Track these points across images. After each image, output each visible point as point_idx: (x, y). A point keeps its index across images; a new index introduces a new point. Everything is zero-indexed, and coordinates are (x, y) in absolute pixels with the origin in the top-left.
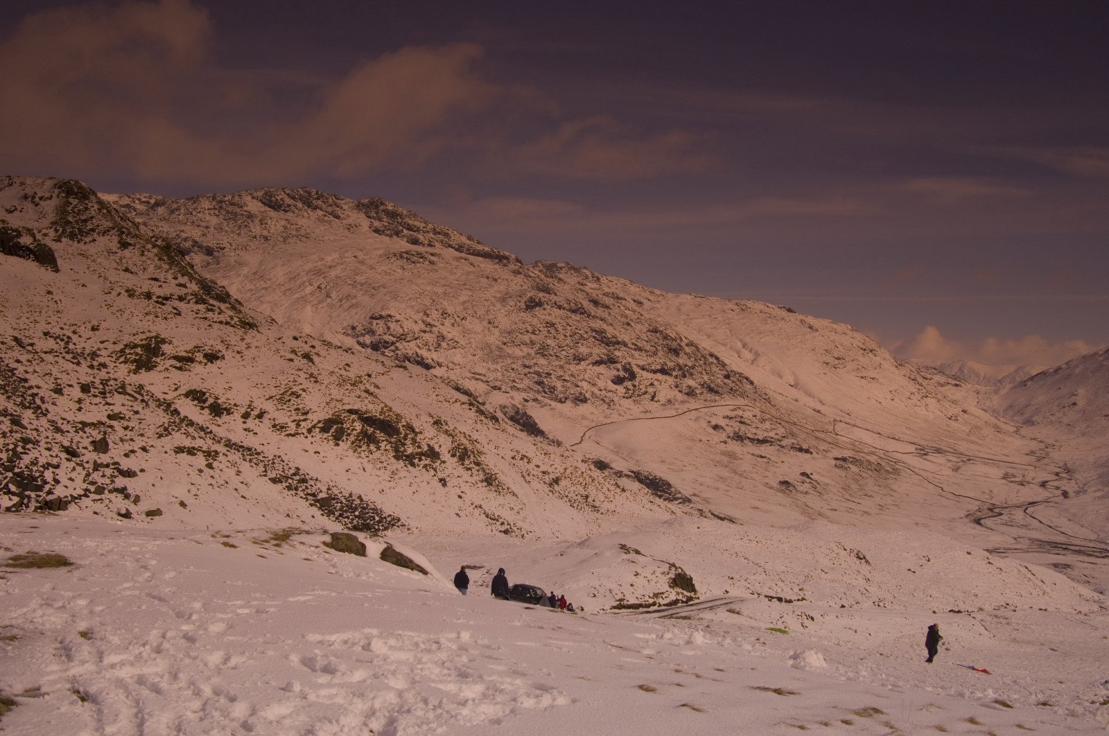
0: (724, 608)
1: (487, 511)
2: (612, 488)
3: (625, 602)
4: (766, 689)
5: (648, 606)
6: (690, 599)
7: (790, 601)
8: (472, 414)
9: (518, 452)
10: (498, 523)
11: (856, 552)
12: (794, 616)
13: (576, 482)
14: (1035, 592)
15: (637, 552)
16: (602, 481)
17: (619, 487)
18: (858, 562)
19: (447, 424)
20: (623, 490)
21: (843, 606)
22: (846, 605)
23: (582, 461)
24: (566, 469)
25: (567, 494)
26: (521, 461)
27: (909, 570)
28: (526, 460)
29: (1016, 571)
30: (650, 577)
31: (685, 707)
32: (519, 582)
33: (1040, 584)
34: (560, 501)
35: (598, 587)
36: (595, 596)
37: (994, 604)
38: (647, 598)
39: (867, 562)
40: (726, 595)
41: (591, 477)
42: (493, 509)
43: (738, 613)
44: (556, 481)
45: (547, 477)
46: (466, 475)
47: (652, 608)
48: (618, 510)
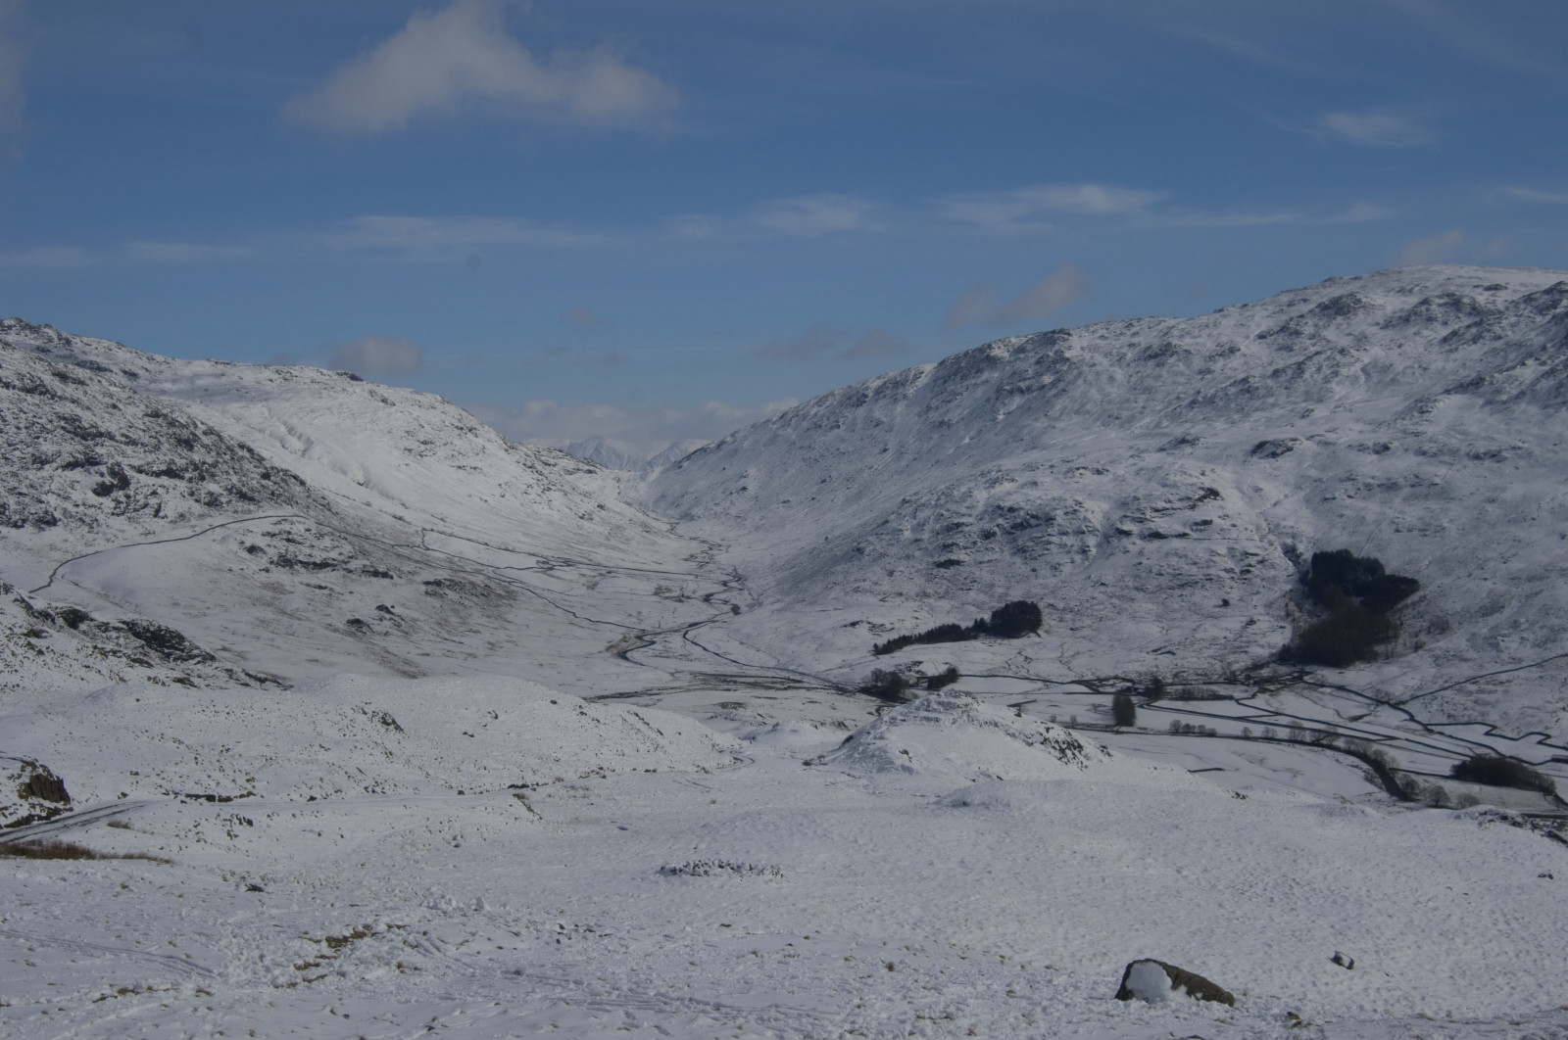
0: (104, 822)
7: (228, 799)
11: (381, 715)
12: (217, 822)
18: (382, 729)
21: (312, 799)
22: (319, 797)
27: (465, 733)
37: (582, 770)
39: (398, 728)
40: (121, 801)
43: (126, 827)
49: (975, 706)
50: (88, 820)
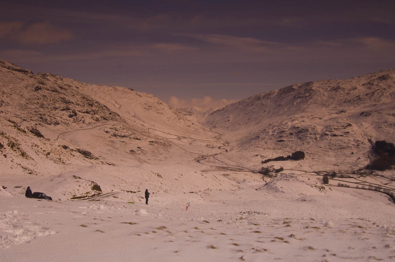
0: (112, 196)
1: (23, 166)
2: (70, 155)
3: (76, 196)
4: (126, 223)
5: (84, 197)
6: (100, 194)
7: (135, 192)
8: (16, 130)
9: (34, 144)
10: (27, 170)
11: (157, 174)
12: (136, 197)
13: (56, 154)
14: (217, 185)
15: (80, 178)
16: (66, 153)
17: (72, 155)
18: (158, 177)
19: (6, 134)
20: (74, 156)
21: (153, 193)
22: (155, 193)
23: (58, 146)
24: (52, 149)
25: (53, 158)
26: (35, 147)
27: (176, 179)
28: (37, 146)
29: (211, 177)
30: (85, 187)
31: (98, 231)
32: (36, 192)
33: (219, 181)
34: (51, 161)
35: (66, 191)
36: (65, 195)
37: (204, 189)
38: (84, 194)
39: (161, 177)
40: (112, 192)
41: (61, 152)
42: (25, 165)
43: (117, 198)
44: (49, 154)
45: (45, 152)
46: (14, 153)
47: (86, 198)
48: (72, 163)
49: (298, 177)
50: (107, 195)
